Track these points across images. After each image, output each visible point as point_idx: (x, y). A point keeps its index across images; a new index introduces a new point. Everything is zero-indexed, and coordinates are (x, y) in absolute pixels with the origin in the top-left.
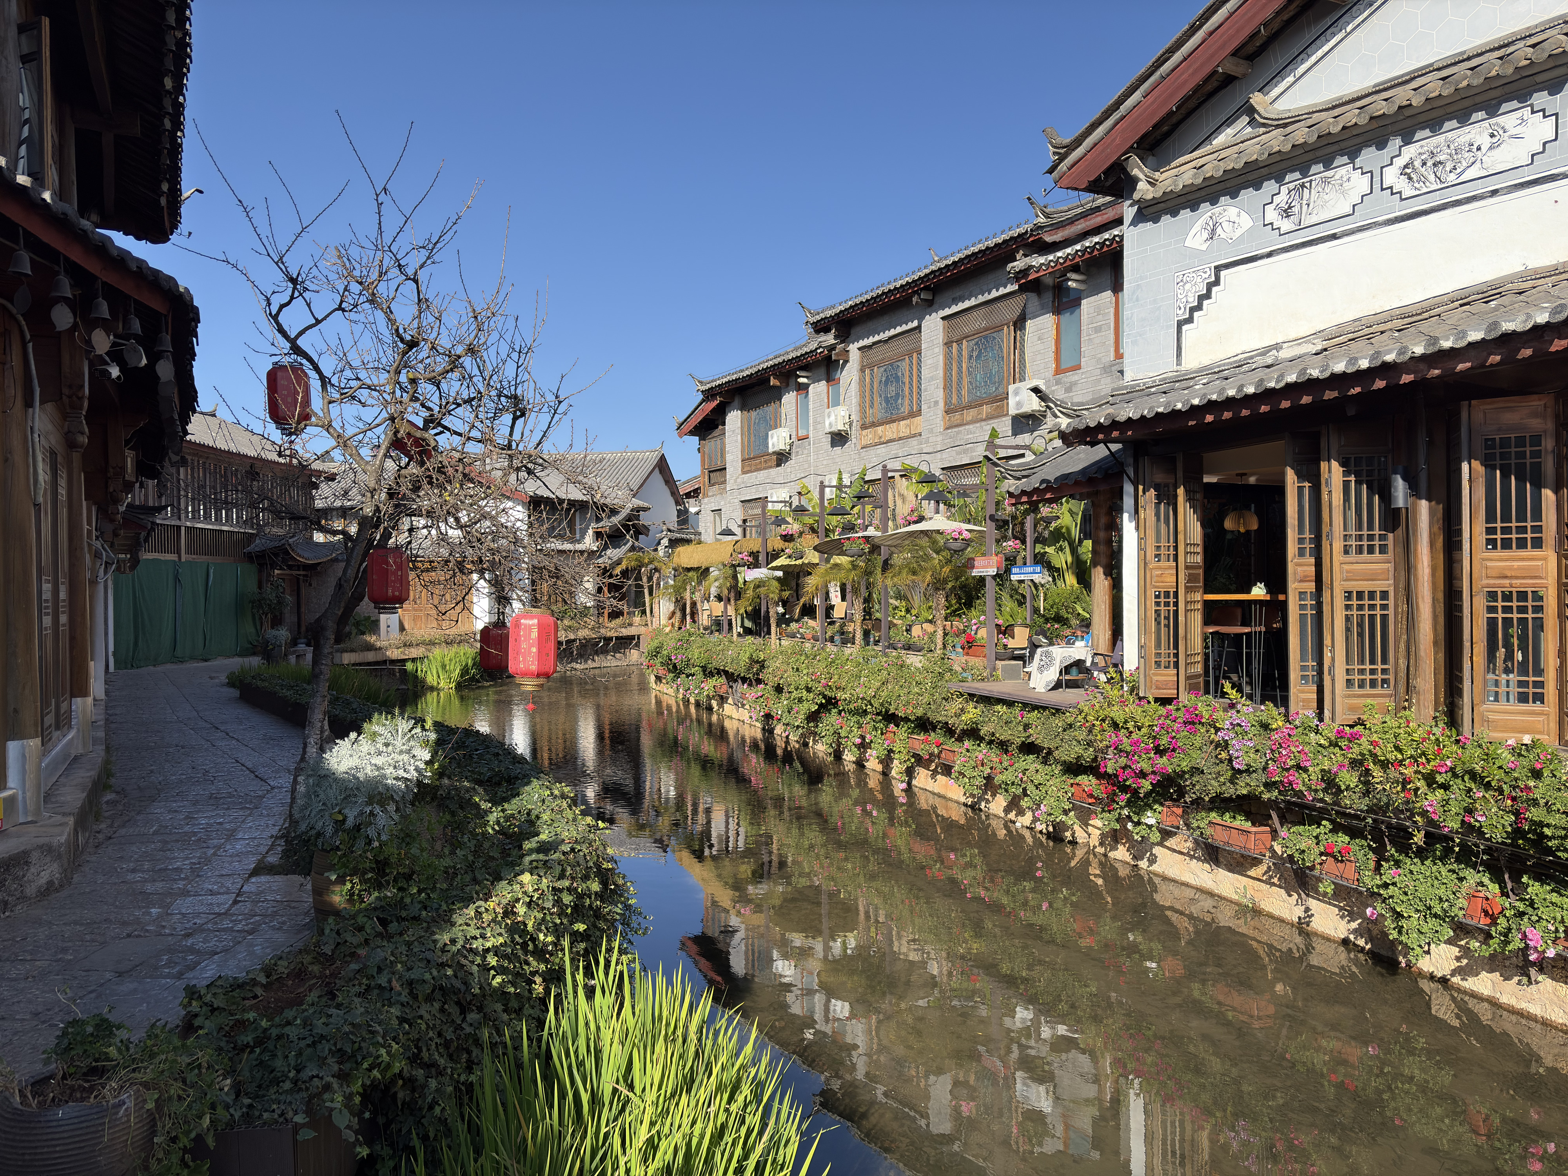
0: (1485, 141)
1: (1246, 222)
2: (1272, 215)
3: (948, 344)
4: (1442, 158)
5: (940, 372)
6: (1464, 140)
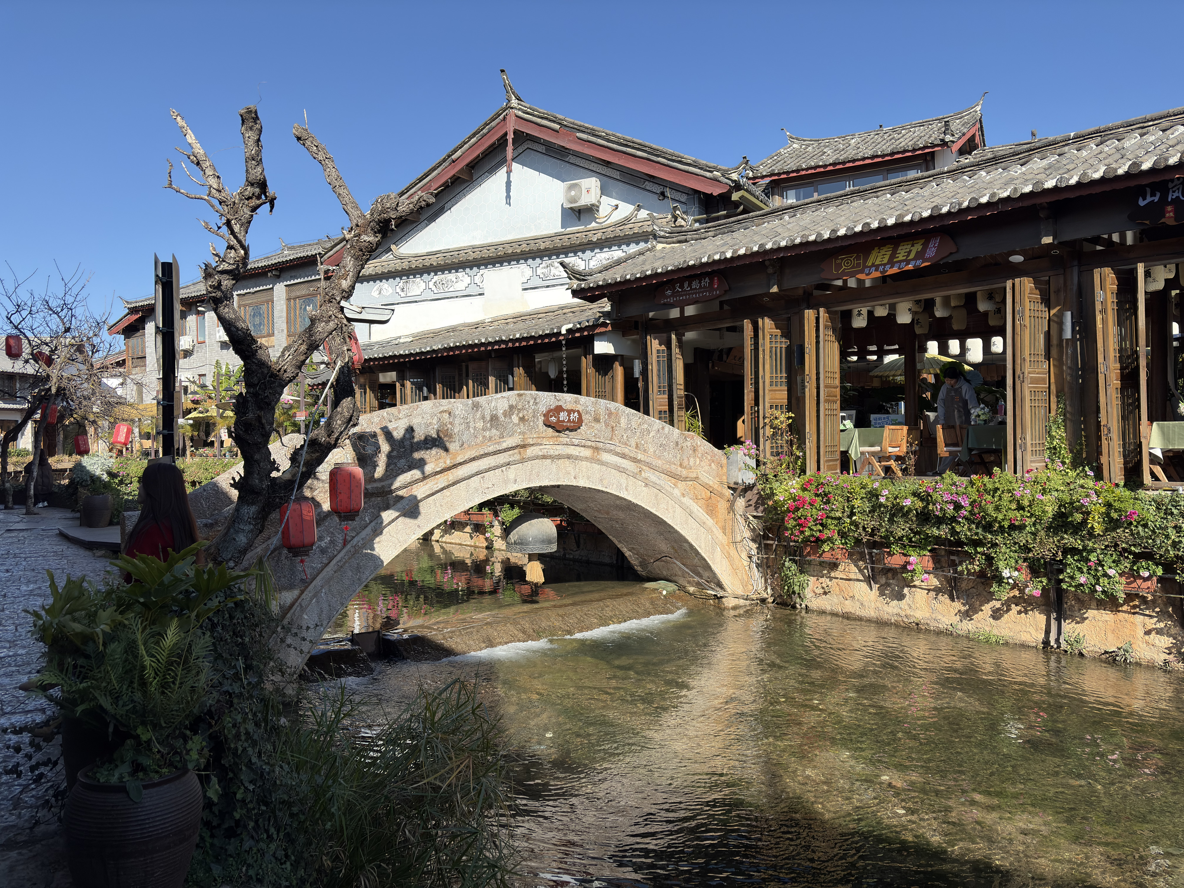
1: (390, 291)
2: (398, 290)
3: (288, 300)
4: (444, 282)
5: (285, 314)
6: (449, 278)
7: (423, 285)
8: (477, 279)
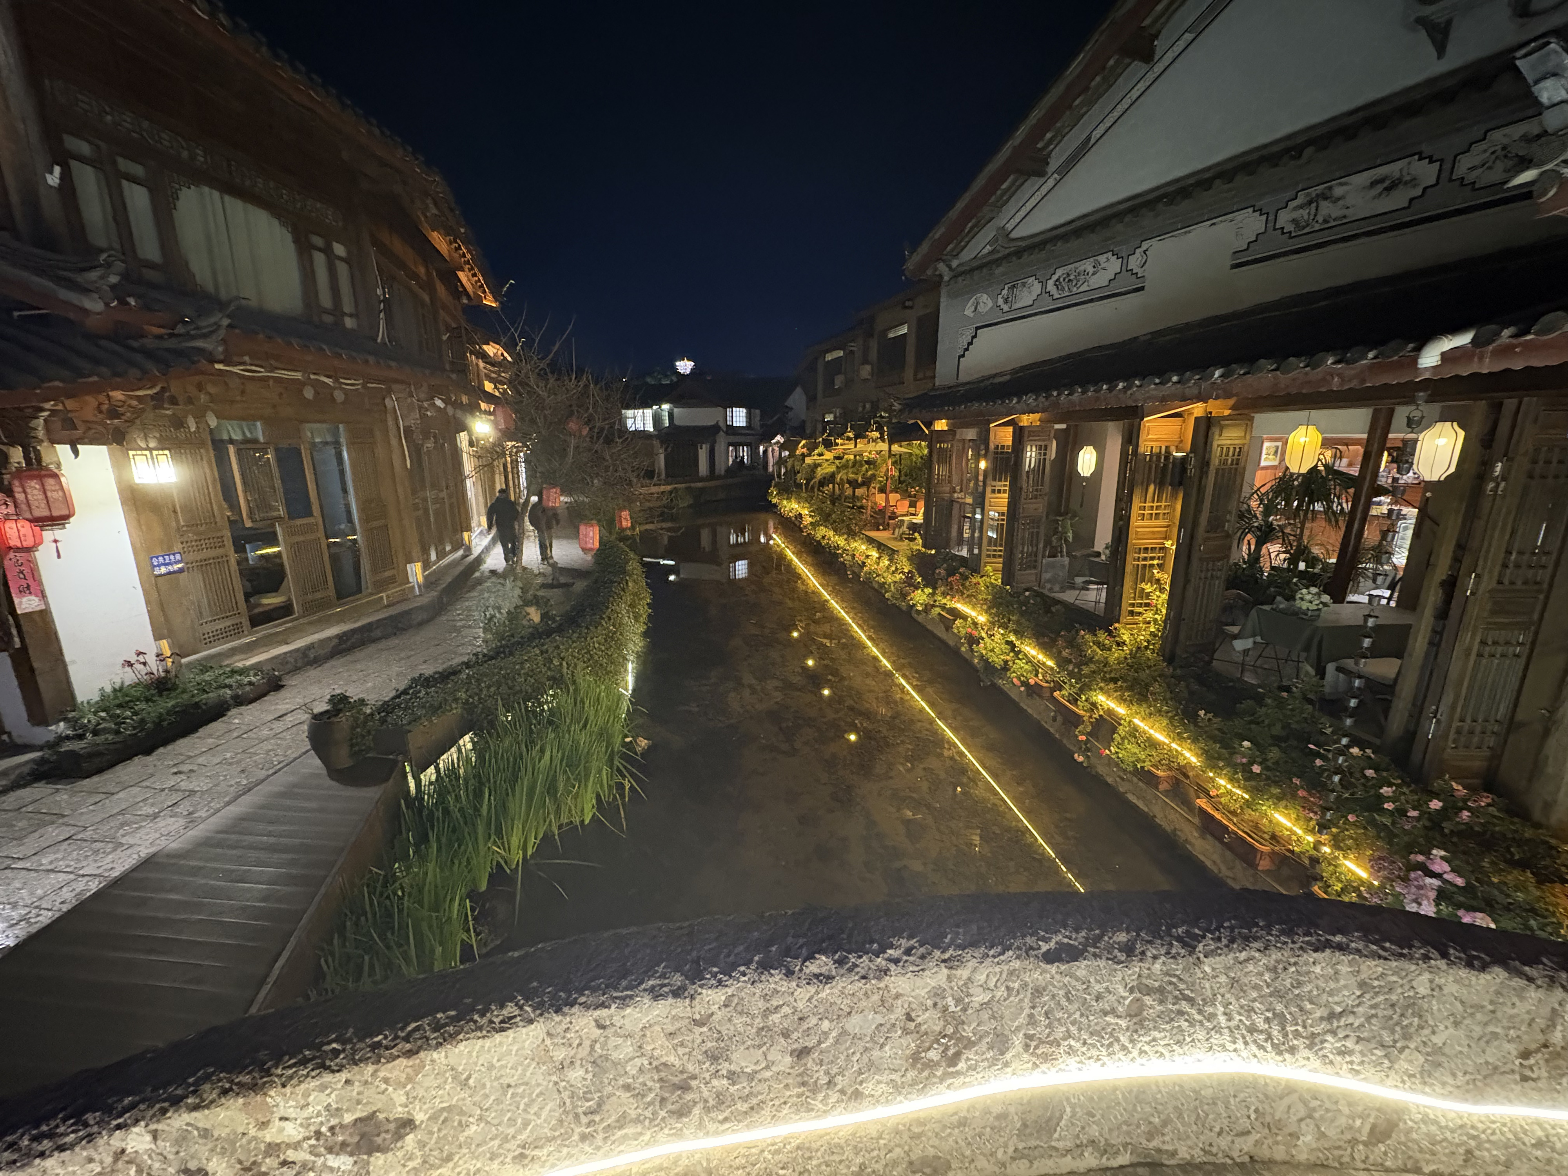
0: (1091, 270)
1: (990, 304)
2: (1000, 301)
4: (1072, 277)
6: (1082, 268)
7: (1037, 288)
8: (1134, 263)
